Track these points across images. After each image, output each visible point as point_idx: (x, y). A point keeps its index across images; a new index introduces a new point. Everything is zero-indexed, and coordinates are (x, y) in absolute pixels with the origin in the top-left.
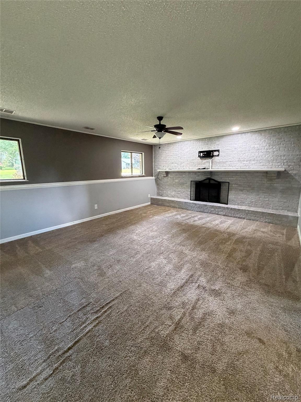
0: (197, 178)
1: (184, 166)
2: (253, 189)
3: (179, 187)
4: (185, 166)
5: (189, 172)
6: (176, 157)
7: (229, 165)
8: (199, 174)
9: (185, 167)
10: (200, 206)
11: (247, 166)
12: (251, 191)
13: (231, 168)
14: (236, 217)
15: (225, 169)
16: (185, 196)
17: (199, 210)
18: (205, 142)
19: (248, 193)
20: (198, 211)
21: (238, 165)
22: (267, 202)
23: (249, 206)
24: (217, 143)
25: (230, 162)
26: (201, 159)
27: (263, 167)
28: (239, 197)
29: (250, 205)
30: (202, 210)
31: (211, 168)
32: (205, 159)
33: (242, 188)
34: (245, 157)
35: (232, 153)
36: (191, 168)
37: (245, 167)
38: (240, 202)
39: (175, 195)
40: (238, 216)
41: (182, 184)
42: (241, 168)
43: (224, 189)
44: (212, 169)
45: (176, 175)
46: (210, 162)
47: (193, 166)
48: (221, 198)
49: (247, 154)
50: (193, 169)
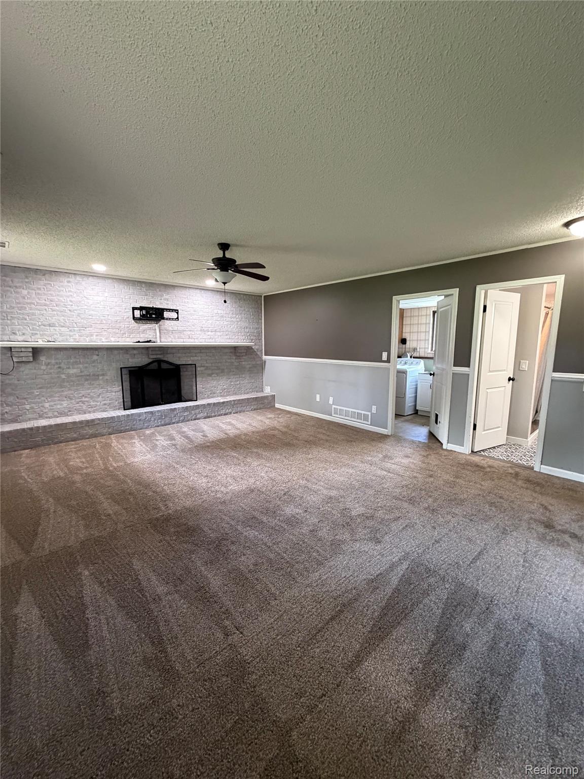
0: (130, 360)
1: (92, 335)
2: (223, 371)
3: (83, 385)
4: (97, 336)
5: (110, 349)
6: (64, 311)
7: (189, 336)
8: (135, 352)
9: (95, 337)
10: (163, 414)
11: (212, 339)
12: (221, 375)
13: (192, 341)
14: (221, 415)
15: (184, 342)
16: (105, 404)
17: (161, 422)
18: (141, 289)
19: (218, 377)
20: (158, 426)
21: (201, 337)
22: (238, 386)
23: (221, 396)
24: (165, 296)
25: (190, 332)
26: (137, 323)
27: (230, 341)
28: (208, 386)
29: (222, 394)
30: (167, 420)
31: (159, 341)
32: (146, 324)
33: (210, 372)
34: (209, 326)
35: (192, 318)
36: (113, 339)
37: (210, 340)
38: (210, 393)
39: (69, 408)
40: (223, 412)
41: (93, 378)
42: (205, 342)
43: (185, 376)
44: (161, 342)
45: (69, 357)
46: (155, 330)
47: (118, 335)
48: (183, 392)
49: (210, 321)
50: (118, 342)
